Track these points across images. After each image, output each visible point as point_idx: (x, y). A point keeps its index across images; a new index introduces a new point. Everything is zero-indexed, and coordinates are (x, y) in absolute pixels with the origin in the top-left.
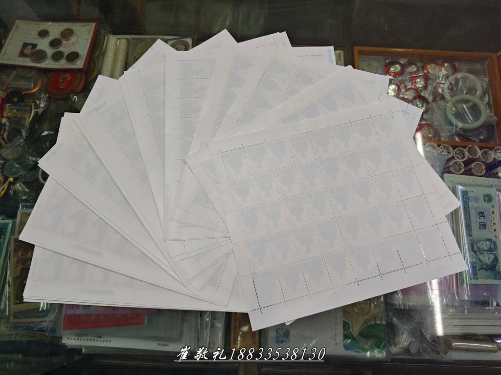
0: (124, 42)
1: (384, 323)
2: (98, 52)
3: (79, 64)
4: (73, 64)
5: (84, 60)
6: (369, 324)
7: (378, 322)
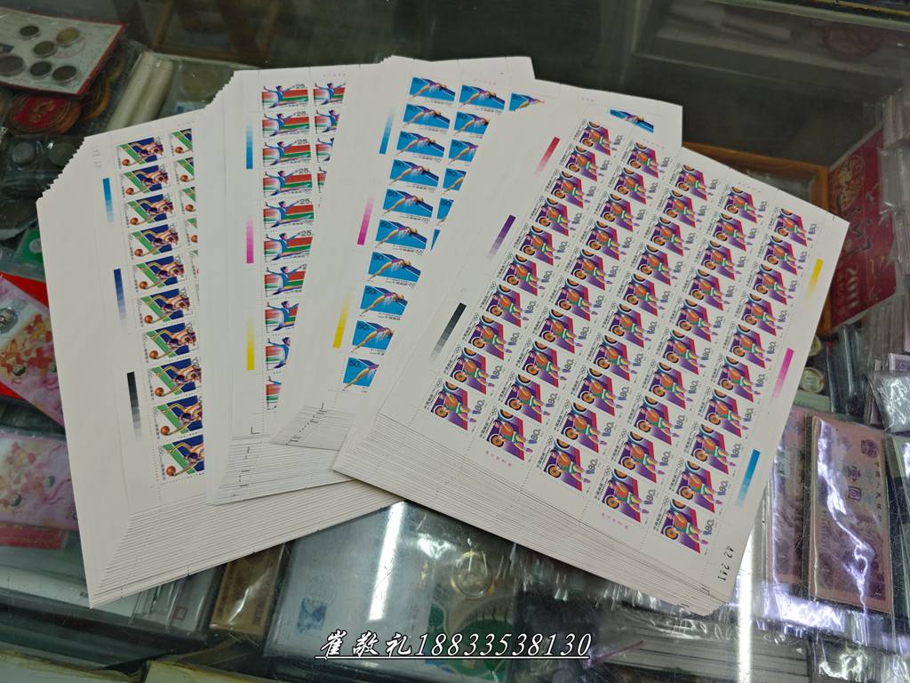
0: (168, 65)
1: (510, 621)
2: (117, 74)
3: (74, 87)
4: (62, 85)
5: (83, 81)
6: (480, 619)
7: (500, 618)
